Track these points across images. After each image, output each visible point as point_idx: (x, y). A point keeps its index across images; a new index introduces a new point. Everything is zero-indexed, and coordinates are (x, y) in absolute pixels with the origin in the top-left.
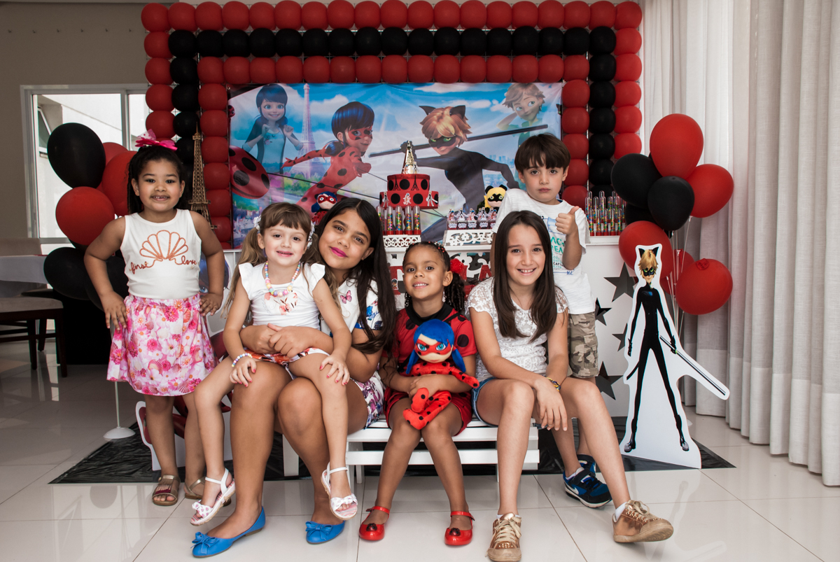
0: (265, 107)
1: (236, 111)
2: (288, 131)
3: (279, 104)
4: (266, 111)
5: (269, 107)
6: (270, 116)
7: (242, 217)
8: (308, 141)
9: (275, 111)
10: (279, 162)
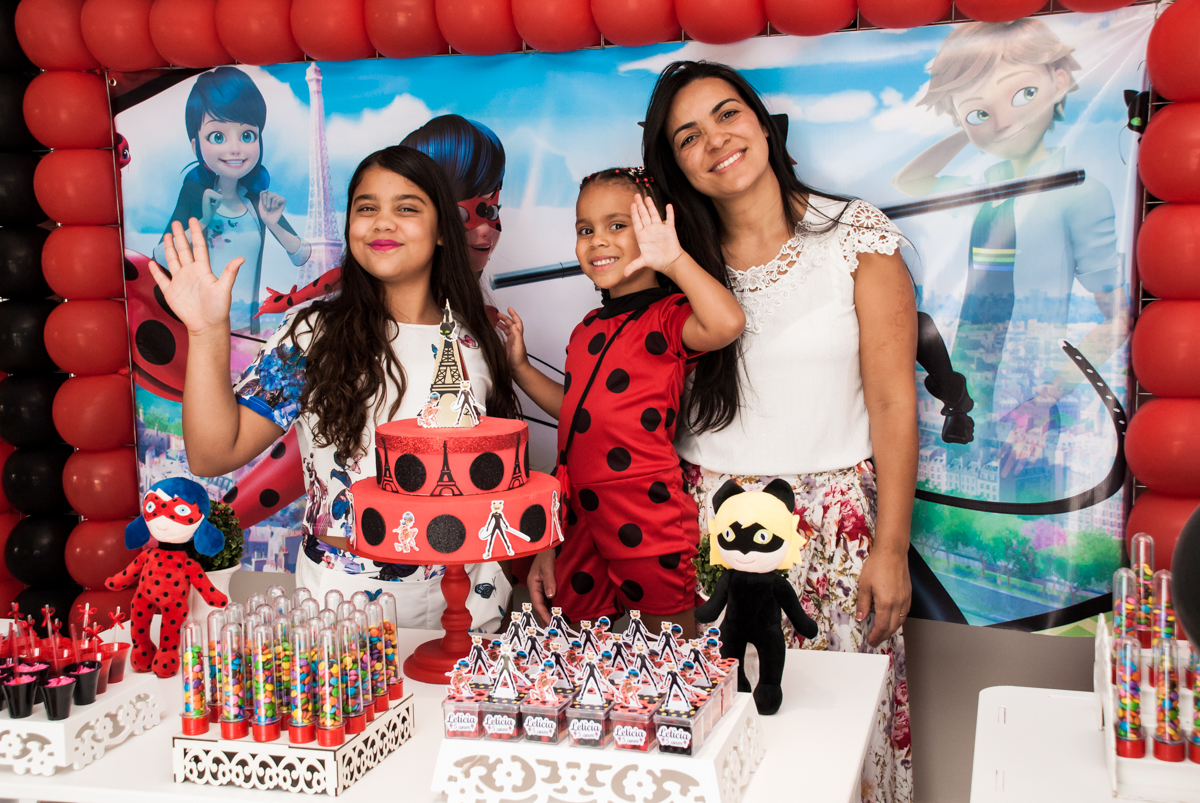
0: (208, 139)
1: (132, 152)
2: (269, 210)
3: (246, 127)
4: (210, 149)
5: (219, 137)
6: (222, 166)
7: (158, 454)
8: (323, 240)
9: (235, 149)
10: (248, 301)
